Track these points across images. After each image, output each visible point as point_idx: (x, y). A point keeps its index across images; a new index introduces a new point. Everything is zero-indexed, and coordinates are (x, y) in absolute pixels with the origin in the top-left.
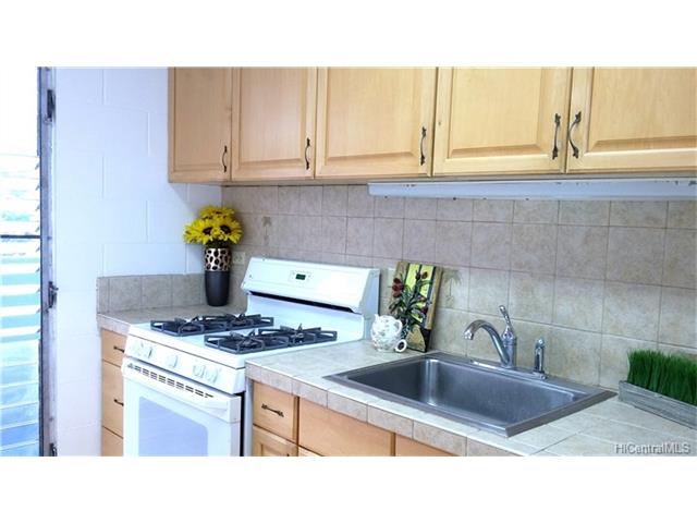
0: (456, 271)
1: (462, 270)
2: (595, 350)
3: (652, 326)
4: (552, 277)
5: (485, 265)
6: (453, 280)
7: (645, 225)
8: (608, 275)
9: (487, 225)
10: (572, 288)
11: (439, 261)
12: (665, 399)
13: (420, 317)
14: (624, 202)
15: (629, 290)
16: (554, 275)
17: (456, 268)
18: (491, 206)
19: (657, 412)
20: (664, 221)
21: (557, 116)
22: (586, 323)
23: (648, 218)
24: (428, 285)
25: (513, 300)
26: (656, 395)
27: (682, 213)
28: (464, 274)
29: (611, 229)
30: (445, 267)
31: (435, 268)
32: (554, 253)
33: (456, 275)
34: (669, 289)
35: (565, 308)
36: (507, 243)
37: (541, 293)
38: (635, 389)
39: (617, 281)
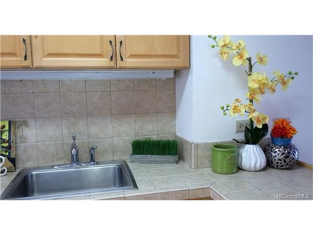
0: (26, 121)
1: (29, 120)
2: (110, 146)
3: (133, 130)
4: (86, 117)
5: (45, 115)
6: (23, 126)
7: (126, 90)
8: (113, 112)
9: (43, 94)
10: (97, 120)
11: (11, 117)
12: (153, 156)
13: (6, 152)
14: (116, 80)
15: (122, 117)
16: (87, 116)
17: (25, 120)
18: (45, 84)
19: (151, 162)
20: (133, 88)
21: (110, 41)
22: (105, 135)
23: (126, 87)
24: (8, 133)
25: (65, 131)
26: (149, 156)
27: (140, 84)
28: (32, 123)
29: (112, 92)
30: (17, 120)
31: (10, 122)
32: (85, 105)
33: (25, 123)
34: (138, 115)
35: (94, 130)
36: (58, 103)
37: (81, 125)
38: (138, 156)
39: (117, 114)
